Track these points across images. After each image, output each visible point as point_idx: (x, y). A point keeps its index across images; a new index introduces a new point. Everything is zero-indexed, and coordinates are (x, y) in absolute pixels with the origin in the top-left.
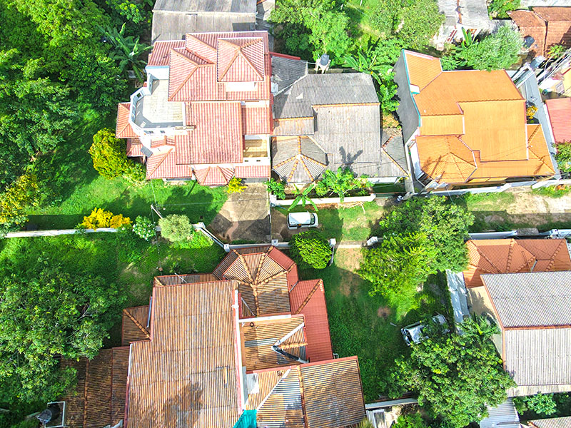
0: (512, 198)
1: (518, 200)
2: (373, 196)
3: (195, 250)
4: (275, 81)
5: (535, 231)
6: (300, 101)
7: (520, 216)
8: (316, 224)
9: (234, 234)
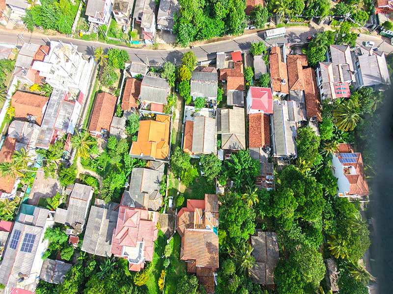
0: (174, 129)
1: (175, 127)
2: (168, 176)
3: (174, 244)
4: (130, 205)
5: (183, 125)
6: (138, 196)
7: (179, 129)
8: (172, 197)
9: (171, 229)
